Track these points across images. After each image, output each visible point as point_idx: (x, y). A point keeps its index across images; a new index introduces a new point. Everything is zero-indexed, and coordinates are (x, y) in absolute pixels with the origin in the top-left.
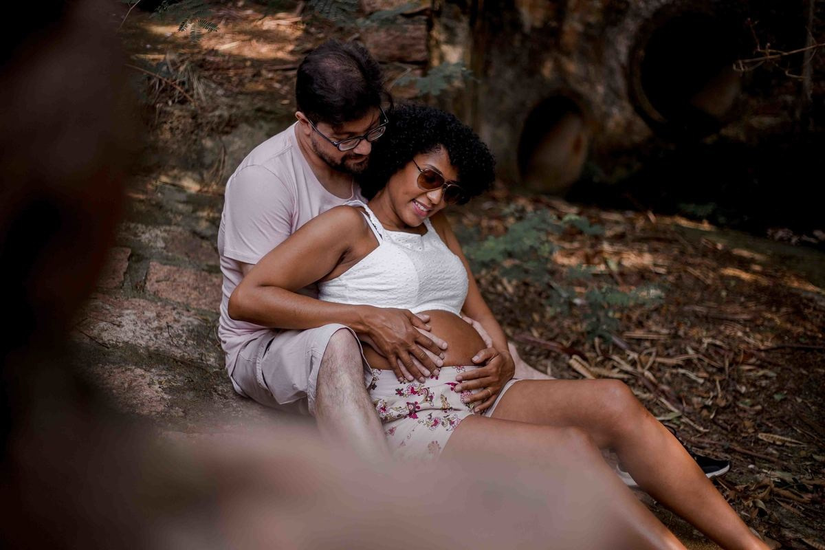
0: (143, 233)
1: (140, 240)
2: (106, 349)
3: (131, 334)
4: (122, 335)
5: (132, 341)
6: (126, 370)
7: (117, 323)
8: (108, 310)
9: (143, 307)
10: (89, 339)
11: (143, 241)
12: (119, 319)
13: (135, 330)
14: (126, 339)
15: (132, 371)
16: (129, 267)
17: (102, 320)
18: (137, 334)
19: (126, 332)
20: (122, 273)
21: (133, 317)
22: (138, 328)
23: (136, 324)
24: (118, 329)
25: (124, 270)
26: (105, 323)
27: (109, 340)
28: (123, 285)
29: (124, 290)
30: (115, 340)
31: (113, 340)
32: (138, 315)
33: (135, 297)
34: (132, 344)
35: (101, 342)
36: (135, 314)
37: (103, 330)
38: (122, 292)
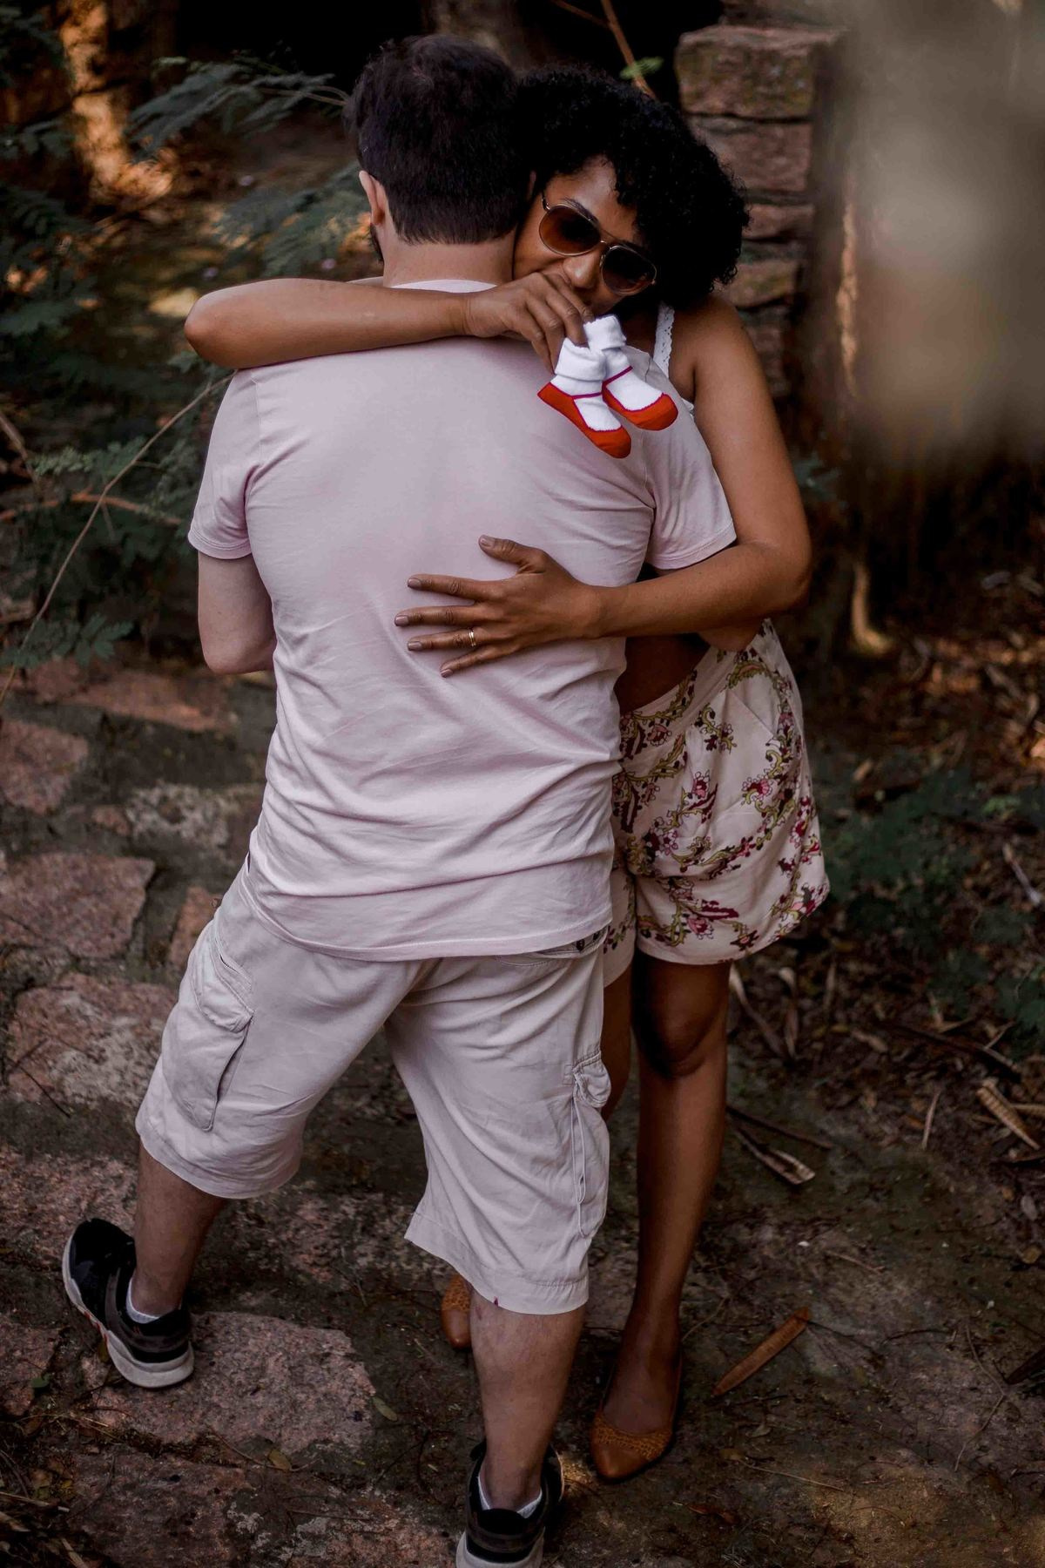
0: (192, 808)
1: (181, 831)
2: (65, 1118)
3: (116, 1078)
4: (99, 1082)
5: (116, 1096)
6: (92, 1165)
7: (95, 1053)
8: (86, 1017)
9: (154, 1005)
10: (40, 1091)
11: (186, 832)
12: (101, 1043)
13: (126, 1068)
14: (105, 1092)
15: (103, 1166)
16: (148, 904)
17: (72, 1046)
18: (128, 1077)
19: (108, 1075)
20: (130, 920)
21: (128, 1035)
22: (132, 1063)
23: (128, 1055)
24: (95, 1067)
25: (135, 914)
26: (74, 1053)
27: (74, 1095)
28: (128, 949)
29: (127, 965)
30: (84, 1093)
31: (81, 1096)
32: (139, 1030)
33: (144, 980)
34: (115, 1102)
35: (59, 1099)
36: (133, 1028)
37: (69, 1070)
38: (122, 967)
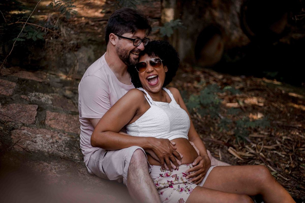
0: (42, 97)
1: (41, 101)
2: (30, 154)
3: (41, 146)
4: (37, 147)
5: (41, 150)
6: (40, 164)
7: (34, 141)
8: (30, 135)
9: (45, 133)
10: (22, 149)
11: (42, 101)
12: (35, 139)
13: (42, 144)
14: (39, 149)
15: (43, 164)
16: (38, 114)
17: (28, 140)
18: (43, 146)
19: (38, 145)
20: (34, 117)
21: (41, 138)
22: (43, 143)
23: (42, 141)
24: (35, 144)
25: (35, 115)
26: (29, 141)
27: (31, 149)
28: (35, 122)
29: (36, 125)
30: (34, 149)
31: (33, 150)
32: (43, 137)
33: (41, 128)
34: (41, 151)
35: (28, 150)
36: (42, 136)
37: (28, 145)
38: (35, 126)
